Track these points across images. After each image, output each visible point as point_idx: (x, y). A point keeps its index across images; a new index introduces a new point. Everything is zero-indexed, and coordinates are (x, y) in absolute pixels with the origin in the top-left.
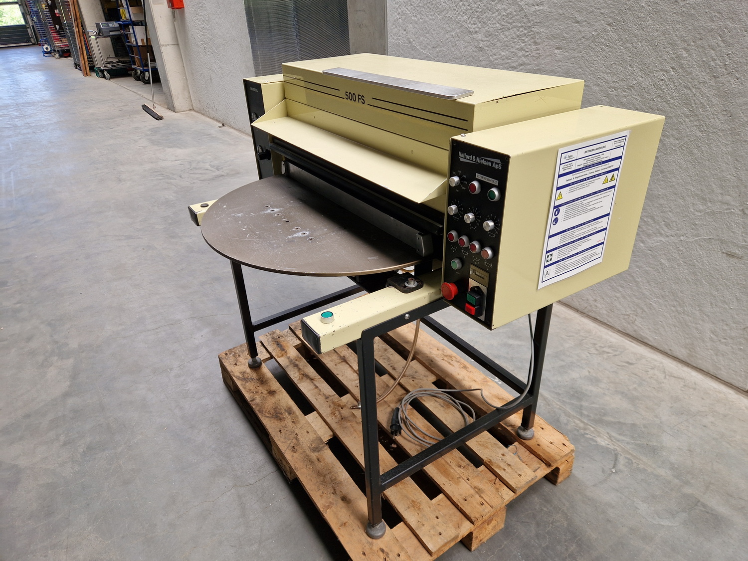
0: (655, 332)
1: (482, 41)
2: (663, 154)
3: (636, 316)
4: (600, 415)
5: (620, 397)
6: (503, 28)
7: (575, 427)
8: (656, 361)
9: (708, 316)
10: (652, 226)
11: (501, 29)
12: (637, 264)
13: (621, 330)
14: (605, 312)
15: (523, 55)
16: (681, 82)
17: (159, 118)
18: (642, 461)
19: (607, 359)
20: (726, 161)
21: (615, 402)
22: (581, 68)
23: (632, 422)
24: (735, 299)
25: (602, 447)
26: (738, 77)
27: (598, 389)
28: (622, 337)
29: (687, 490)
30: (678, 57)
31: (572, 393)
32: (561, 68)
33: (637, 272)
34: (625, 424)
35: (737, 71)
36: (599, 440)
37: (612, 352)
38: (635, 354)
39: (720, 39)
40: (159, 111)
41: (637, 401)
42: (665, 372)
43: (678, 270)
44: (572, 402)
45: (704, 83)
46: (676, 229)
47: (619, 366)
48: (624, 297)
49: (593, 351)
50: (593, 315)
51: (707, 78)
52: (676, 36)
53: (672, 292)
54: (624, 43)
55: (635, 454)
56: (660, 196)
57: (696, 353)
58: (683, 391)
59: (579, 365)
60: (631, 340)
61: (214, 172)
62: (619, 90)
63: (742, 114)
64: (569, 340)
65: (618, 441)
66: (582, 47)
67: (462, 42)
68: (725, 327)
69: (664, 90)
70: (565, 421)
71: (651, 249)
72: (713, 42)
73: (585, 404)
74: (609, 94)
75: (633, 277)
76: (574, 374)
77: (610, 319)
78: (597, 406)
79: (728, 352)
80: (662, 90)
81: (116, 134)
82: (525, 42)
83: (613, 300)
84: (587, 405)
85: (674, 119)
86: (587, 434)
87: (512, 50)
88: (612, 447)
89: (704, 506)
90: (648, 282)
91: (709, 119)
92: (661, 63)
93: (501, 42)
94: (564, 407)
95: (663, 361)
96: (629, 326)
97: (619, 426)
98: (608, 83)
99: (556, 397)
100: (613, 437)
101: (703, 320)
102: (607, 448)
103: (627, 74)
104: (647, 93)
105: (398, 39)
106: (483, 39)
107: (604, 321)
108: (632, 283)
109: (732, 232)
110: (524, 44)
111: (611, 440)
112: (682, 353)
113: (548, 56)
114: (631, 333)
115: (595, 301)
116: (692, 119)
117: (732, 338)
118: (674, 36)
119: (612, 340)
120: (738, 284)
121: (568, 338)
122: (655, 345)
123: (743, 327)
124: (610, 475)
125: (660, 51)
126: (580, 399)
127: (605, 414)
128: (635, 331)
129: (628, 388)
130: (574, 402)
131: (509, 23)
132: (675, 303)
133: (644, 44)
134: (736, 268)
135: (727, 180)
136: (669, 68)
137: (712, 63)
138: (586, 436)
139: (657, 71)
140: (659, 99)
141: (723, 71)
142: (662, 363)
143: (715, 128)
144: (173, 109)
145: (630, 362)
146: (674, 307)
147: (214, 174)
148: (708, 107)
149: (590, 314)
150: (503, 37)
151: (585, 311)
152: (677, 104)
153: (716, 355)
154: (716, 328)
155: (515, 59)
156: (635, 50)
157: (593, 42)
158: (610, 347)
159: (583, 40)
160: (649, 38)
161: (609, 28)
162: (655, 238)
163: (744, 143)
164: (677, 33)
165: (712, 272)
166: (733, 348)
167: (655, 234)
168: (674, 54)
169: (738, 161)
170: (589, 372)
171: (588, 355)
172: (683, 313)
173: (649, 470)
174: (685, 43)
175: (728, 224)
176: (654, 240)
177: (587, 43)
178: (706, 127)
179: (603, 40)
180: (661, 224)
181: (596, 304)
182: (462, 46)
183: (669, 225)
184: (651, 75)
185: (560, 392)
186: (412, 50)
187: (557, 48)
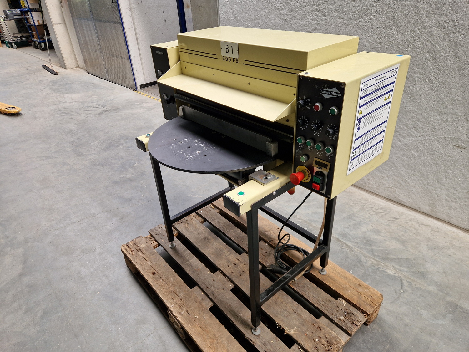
0: (409, 198)
1: (287, 15)
2: (413, 85)
3: (396, 188)
4: (385, 254)
5: (395, 241)
6: (302, 6)
7: (372, 264)
8: (411, 215)
9: (444, 186)
10: (406, 131)
11: (300, 7)
12: (396, 155)
13: (386, 197)
14: (375, 187)
15: (316, 24)
16: (425, 38)
17: (56, 74)
18: (418, 283)
19: (381, 217)
20: (455, 87)
21: (393, 245)
22: (356, 30)
23: (406, 257)
24: (462, 174)
25: (391, 276)
26: (463, 33)
27: (380, 237)
28: (388, 202)
29: (449, 299)
30: (422, 22)
31: (365, 241)
32: (342, 31)
33: (396, 160)
34: (401, 259)
35: (462, 30)
36: (388, 271)
37: (383, 212)
38: (397, 212)
39: (451, 9)
40: (55, 68)
41: (406, 243)
42: (418, 223)
43: (423, 158)
44: (366, 247)
45: (440, 38)
46: (422, 132)
47: (390, 221)
48: (388, 177)
49: (371, 212)
50: (367, 189)
51: (442, 35)
52: (421, 8)
53: (420, 172)
54: (385, 14)
55: (412, 279)
56: (411, 112)
57: (436, 209)
58: (431, 233)
59: (365, 223)
60: (394, 204)
61: (100, 108)
62: (383, 44)
63: (466, 57)
64: (355, 206)
65: (400, 270)
66: (357, 17)
67: (273, 16)
68: (455, 192)
69: (413, 44)
70: (365, 261)
71: (405, 145)
72: (446, 11)
73: (374, 248)
74: (376, 47)
75: (393, 163)
76: (364, 229)
77: (378, 191)
78: (382, 249)
79: (457, 207)
80: (412, 43)
81: (27, 86)
82: (317, 15)
83: (381, 179)
84: (376, 248)
85: (420, 62)
86: (380, 268)
87: (308, 20)
88: (397, 275)
89: (461, 308)
90: (404, 166)
91: (444, 61)
92: (411, 26)
93: (300, 16)
94: (362, 252)
95: (416, 215)
96: (391, 194)
97: (398, 260)
98: (375, 40)
99: (355, 245)
100: (397, 268)
101: (441, 189)
102: (395, 277)
103: (388, 34)
104: (402, 46)
105: (227, 15)
106: (288, 14)
107: (375, 192)
108: (393, 168)
109: (460, 132)
110: (316, 16)
111: (396, 270)
112: (427, 209)
113: (333, 23)
114: (393, 199)
115: (369, 180)
116: (432, 61)
117: (460, 199)
118: (420, 8)
119: (382, 204)
120: (464, 164)
121: (354, 205)
122: (409, 205)
123: (467, 191)
124: (400, 294)
125: (410, 18)
126: (371, 245)
127: (388, 254)
128: (395, 197)
129: (399, 235)
130: (368, 247)
131: (305, 2)
132: (422, 178)
133: (399, 13)
134: (463, 155)
135: (456, 99)
136: (416, 29)
137: (445, 25)
138: (380, 269)
139: (408, 31)
140: (410, 49)
141: (453, 30)
142: (415, 217)
143: (447, 67)
144: (64, 67)
145: (396, 217)
146: (421, 181)
147: (101, 110)
148: (443, 53)
149: (365, 188)
150: (302, 12)
151: (362, 186)
152: (422, 52)
153: (450, 209)
154: (449, 193)
155: (310, 26)
156: (393, 18)
157: (364, 13)
158: (381, 209)
159: (357, 12)
160: (402, 10)
161: (375, 4)
162: (409, 138)
163: (467, 76)
164: (422, 6)
165: (446, 158)
166: (460, 205)
167: (408, 136)
168: (419, 20)
169: (463, 87)
170: (373, 227)
171: (369, 215)
172: (427, 184)
173: (423, 288)
174: (427, 12)
175: (457, 127)
176: (407, 140)
177: (360, 14)
178: (442, 66)
179: (371, 12)
180: (412, 129)
181: (369, 182)
182: (273, 19)
183: (418, 129)
184: (404, 34)
185: (358, 241)
186: (237, 22)
187: (340, 18)
